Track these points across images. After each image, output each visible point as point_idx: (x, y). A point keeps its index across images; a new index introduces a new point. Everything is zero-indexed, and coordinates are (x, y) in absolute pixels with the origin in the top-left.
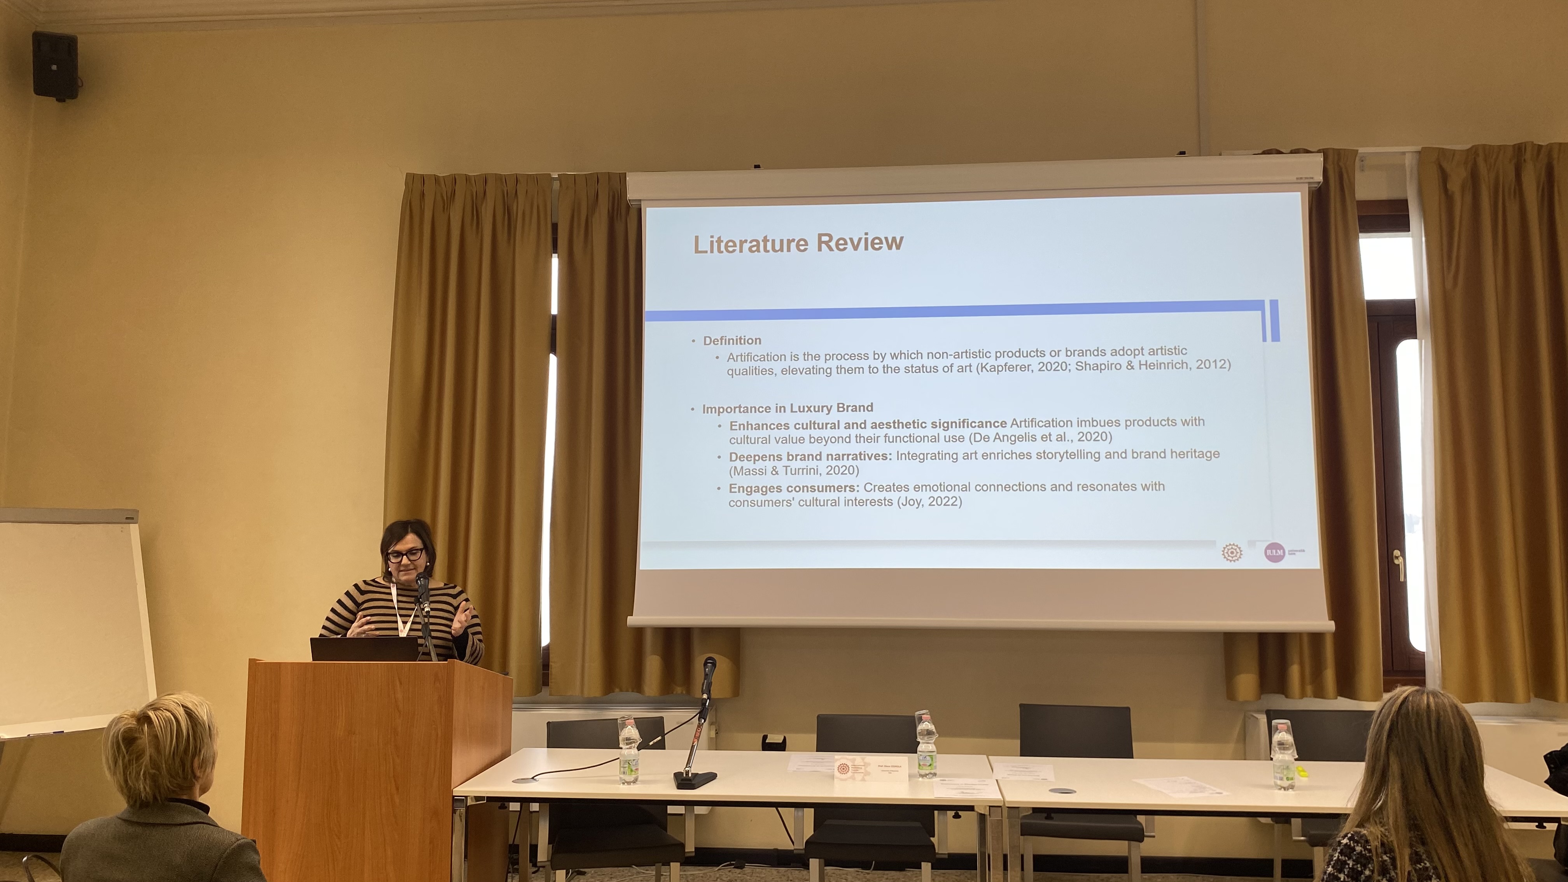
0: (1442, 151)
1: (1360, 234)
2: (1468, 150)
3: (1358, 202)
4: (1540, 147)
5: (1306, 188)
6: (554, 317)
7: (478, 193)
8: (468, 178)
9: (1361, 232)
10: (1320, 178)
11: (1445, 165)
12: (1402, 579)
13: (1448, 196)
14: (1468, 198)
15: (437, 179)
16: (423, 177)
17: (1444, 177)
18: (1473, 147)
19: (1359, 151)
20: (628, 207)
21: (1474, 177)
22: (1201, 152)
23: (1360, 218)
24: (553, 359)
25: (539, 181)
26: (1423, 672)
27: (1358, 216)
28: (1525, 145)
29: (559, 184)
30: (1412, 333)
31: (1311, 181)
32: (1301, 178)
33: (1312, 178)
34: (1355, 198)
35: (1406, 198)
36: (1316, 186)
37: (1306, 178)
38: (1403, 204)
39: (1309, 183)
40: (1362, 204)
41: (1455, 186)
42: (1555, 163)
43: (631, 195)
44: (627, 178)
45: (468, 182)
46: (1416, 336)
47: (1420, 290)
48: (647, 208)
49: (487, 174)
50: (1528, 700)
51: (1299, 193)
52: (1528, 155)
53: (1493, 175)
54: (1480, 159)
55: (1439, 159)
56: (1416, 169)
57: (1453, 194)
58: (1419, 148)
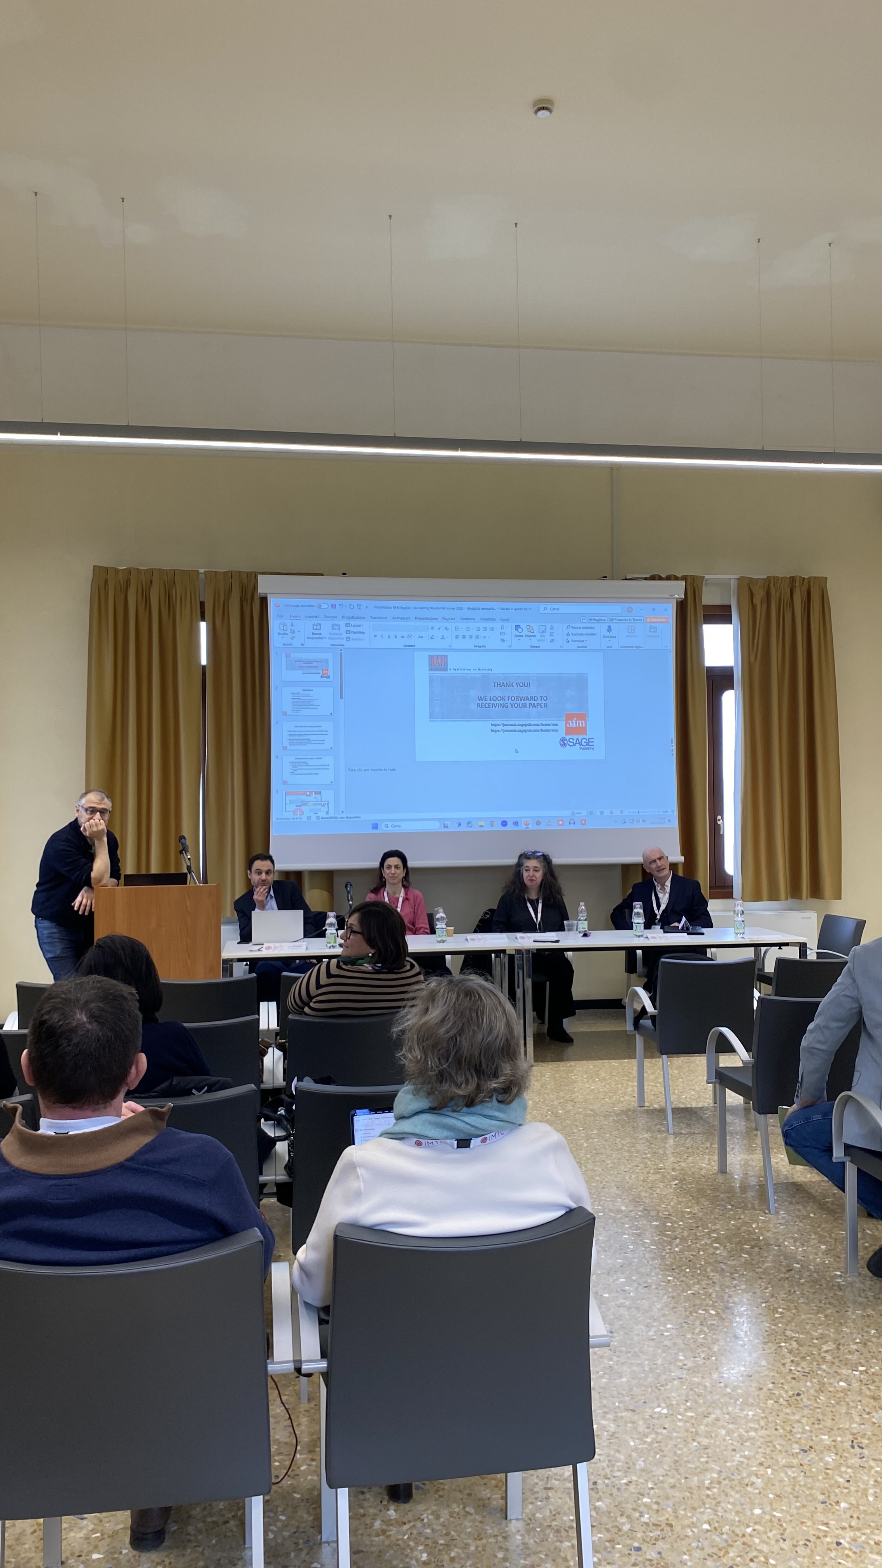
0: (751, 579)
1: (704, 625)
2: (765, 579)
3: (703, 606)
4: (804, 579)
5: (675, 601)
6: (204, 667)
7: (147, 581)
8: (139, 571)
9: (705, 623)
10: (683, 596)
11: (752, 588)
12: (721, 833)
13: (754, 607)
14: (765, 607)
15: (117, 570)
16: (105, 569)
17: (752, 594)
18: (767, 577)
19: (705, 577)
20: (257, 597)
21: (768, 594)
22: (613, 578)
23: (704, 616)
25: (191, 575)
26: (732, 887)
27: (703, 614)
28: (796, 577)
29: (204, 577)
30: (731, 687)
32: (672, 596)
33: (678, 597)
34: (702, 604)
35: (730, 605)
36: (681, 600)
37: (675, 595)
38: (728, 608)
39: (677, 599)
40: (706, 607)
41: (757, 601)
42: (812, 588)
43: (261, 590)
44: (259, 578)
45: (139, 574)
46: (733, 688)
47: (736, 661)
48: (272, 599)
49: (152, 568)
50: (786, 900)
51: (671, 605)
52: (797, 583)
53: (778, 594)
54: (772, 585)
55: (749, 584)
56: (736, 589)
57: (756, 605)
58: (737, 577)
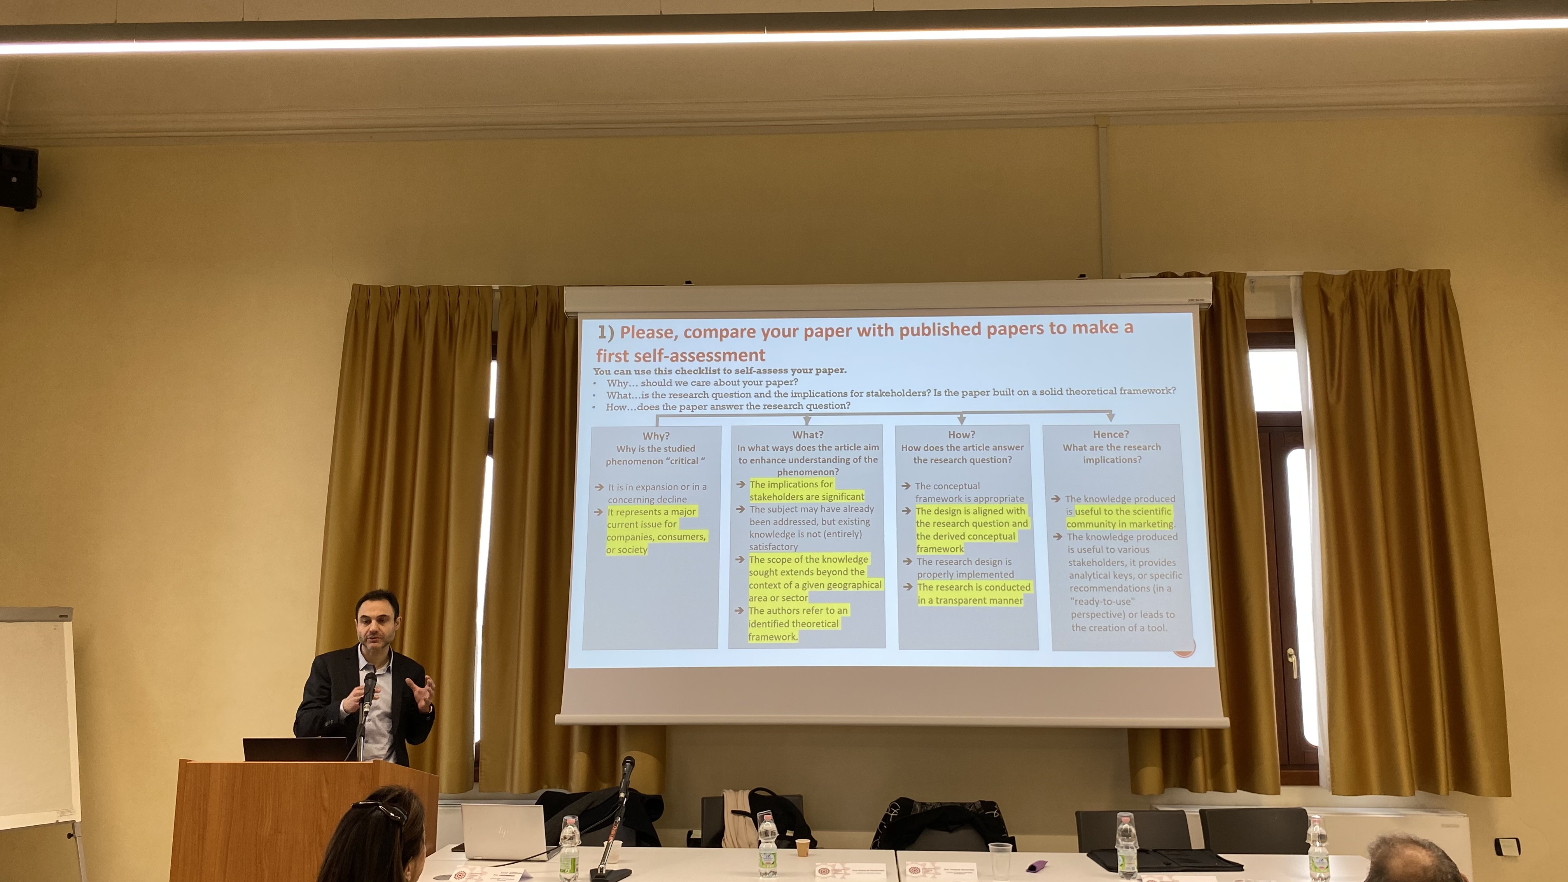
0: (1322, 276)
1: (1249, 350)
2: (1345, 275)
3: (1247, 320)
4: (1411, 273)
5: (1197, 309)
6: (492, 421)
7: (421, 303)
8: (412, 290)
9: (1251, 348)
10: (1210, 301)
11: (1325, 289)
12: (1295, 677)
13: (1330, 318)
14: (1347, 318)
15: (381, 289)
16: (368, 288)
17: (1325, 300)
18: (1350, 272)
19: (1247, 275)
20: (566, 319)
21: (1352, 298)
22: (1103, 275)
23: (1250, 336)
24: (490, 461)
25: (481, 294)
26: (1316, 766)
27: (1248, 333)
28: (1397, 271)
29: (500, 296)
30: (1299, 443)
31: (1202, 302)
32: (1192, 300)
33: (1203, 300)
34: (1244, 318)
35: (1291, 318)
36: (1207, 307)
37: (1197, 300)
38: (1287, 324)
39: (1200, 305)
40: (1251, 323)
41: (1335, 308)
42: (1425, 288)
43: (568, 308)
44: (565, 292)
45: (412, 293)
46: (1303, 446)
47: (1305, 404)
48: (583, 320)
49: (431, 286)
50: (1413, 794)
51: (1191, 314)
52: (1399, 282)
53: (1369, 299)
54: (1357, 284)
55: (1319, 283)
56: (1299, 291)
57: (1333, 315)
58: (1301, 273)
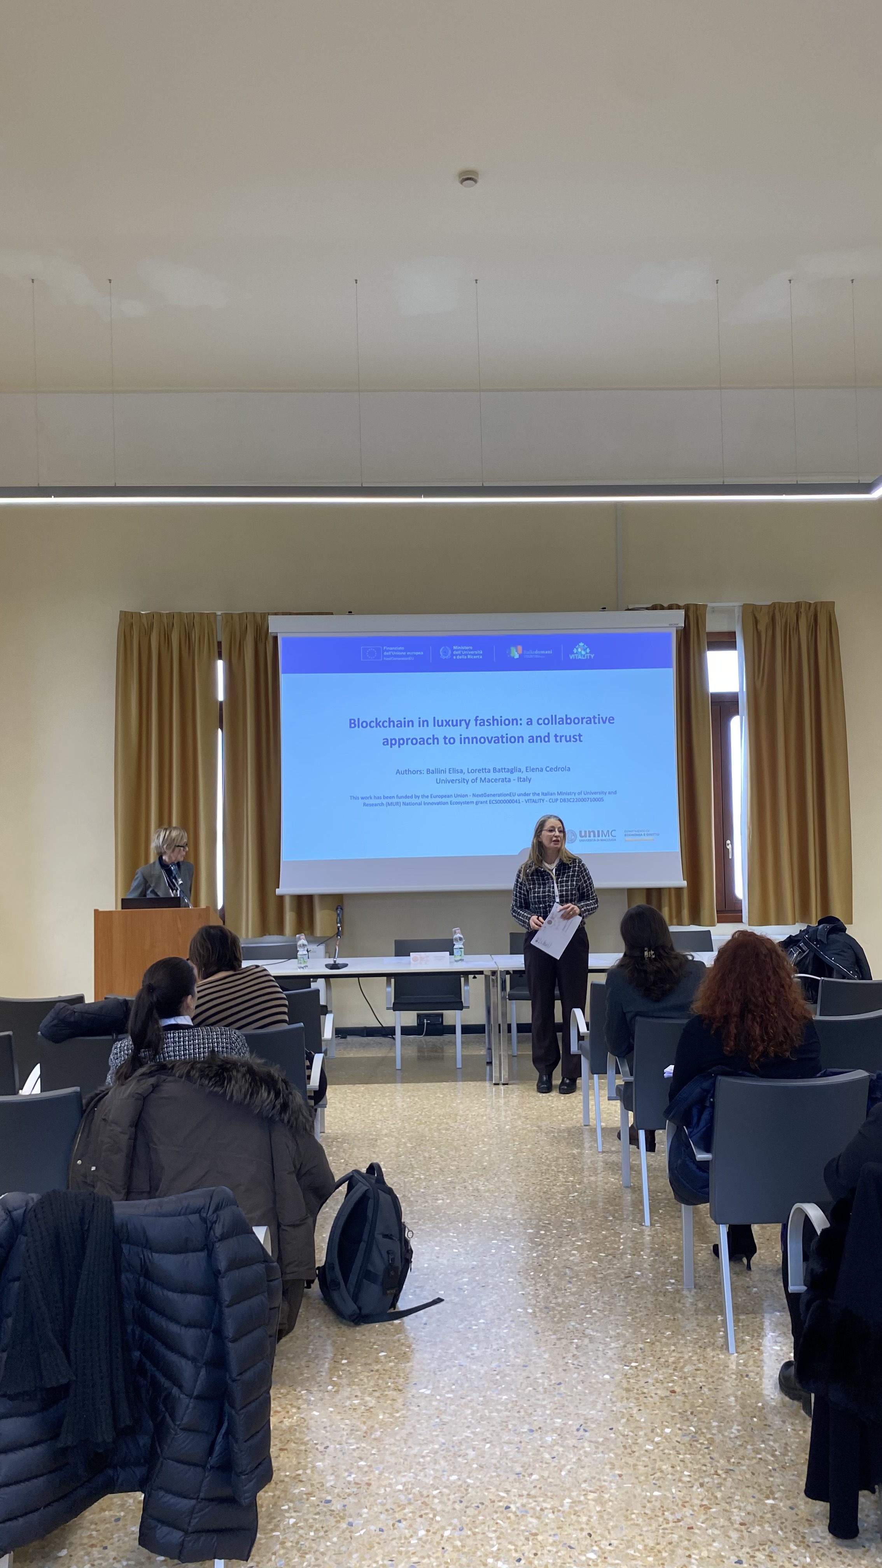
0: (756, 606)
2: (769, 605)
3: (708, 632)
4: (810, 604)
5: (674, 630)
6: (221, 703)
7: (168, 624)
8: (162, 615)
9: (708, 650)
10: (683, 625)
11: (756, 614)
12: (732, 857)
13: (758, 632)
14: (770, 633)
15: (141, 615)
16: (131, 614)
17: (756, 622)
18: (772, 603)
19: (708, 606)
20: (268, 637)
21: (773, 620)
22: (617, 606)
23: (709, 643)
24: (220, 733)
25: (209, 618)
26: (741, 911)
27: (708, 641)
28: (802, 603)
29: (221, 619)
30: (737, 713)
31: (678, 625)
32: (672, 624)
34: (706, 632)
35: (734, 631)
36: (682, 628)
37: (675, 624)
38: (733, 634)
39: (677, 627)
40: (710, 634)
41: (762, 627)
42: (818, 613)
43: (271, 630)
44: (269, 618)
45: (161, 617)
46: (740, 715)
47: (741, 687)
49: (175, 612)
50: (795, 924)
52: (802, 610)
53: (784, 620)
54: (777, 611)
55: (753, 611)
56: (741, 616)
57: (761, 632)
58: (741, 604)
